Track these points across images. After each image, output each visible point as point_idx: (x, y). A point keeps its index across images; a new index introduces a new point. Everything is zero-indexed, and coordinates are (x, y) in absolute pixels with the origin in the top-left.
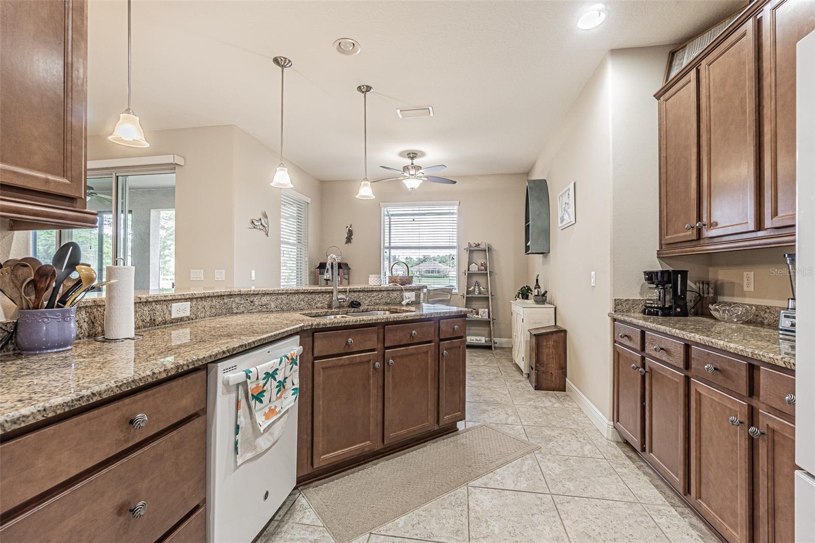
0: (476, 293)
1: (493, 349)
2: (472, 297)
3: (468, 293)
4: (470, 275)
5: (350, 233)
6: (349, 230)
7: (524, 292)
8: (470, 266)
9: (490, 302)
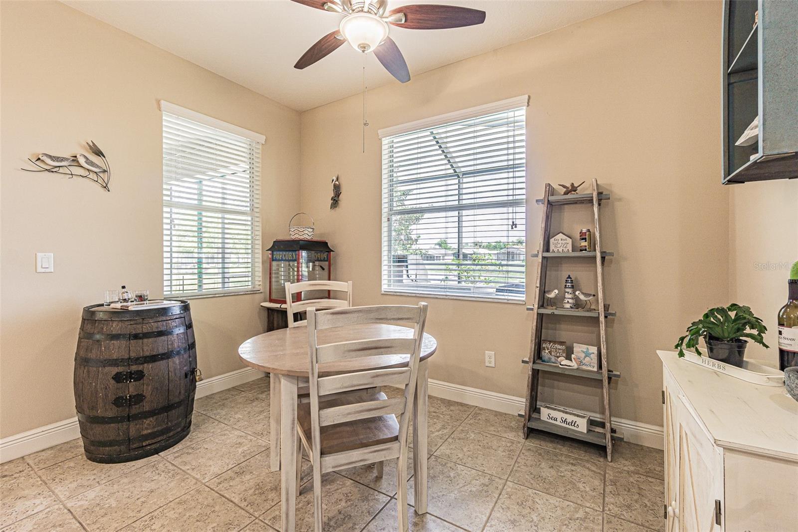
0: (568, 306)
1: (609, 458)
2: (553, 314)
3: (543, 302)
4: (550, 264)
5: (337, 189)
6: (335, 186)
7: (717, 332)
8: (552, 241)
9: (602, 332)
